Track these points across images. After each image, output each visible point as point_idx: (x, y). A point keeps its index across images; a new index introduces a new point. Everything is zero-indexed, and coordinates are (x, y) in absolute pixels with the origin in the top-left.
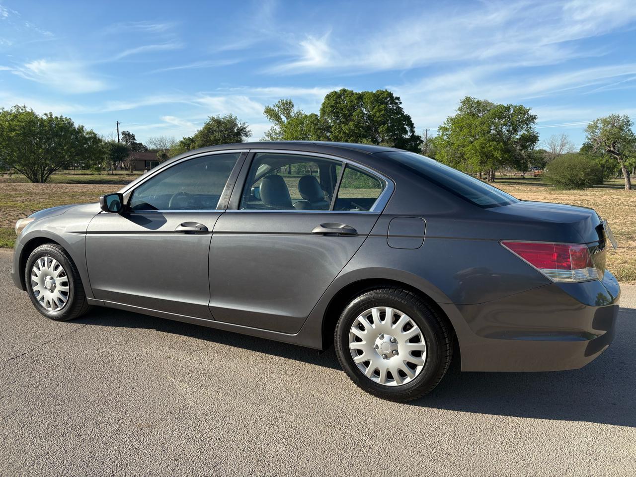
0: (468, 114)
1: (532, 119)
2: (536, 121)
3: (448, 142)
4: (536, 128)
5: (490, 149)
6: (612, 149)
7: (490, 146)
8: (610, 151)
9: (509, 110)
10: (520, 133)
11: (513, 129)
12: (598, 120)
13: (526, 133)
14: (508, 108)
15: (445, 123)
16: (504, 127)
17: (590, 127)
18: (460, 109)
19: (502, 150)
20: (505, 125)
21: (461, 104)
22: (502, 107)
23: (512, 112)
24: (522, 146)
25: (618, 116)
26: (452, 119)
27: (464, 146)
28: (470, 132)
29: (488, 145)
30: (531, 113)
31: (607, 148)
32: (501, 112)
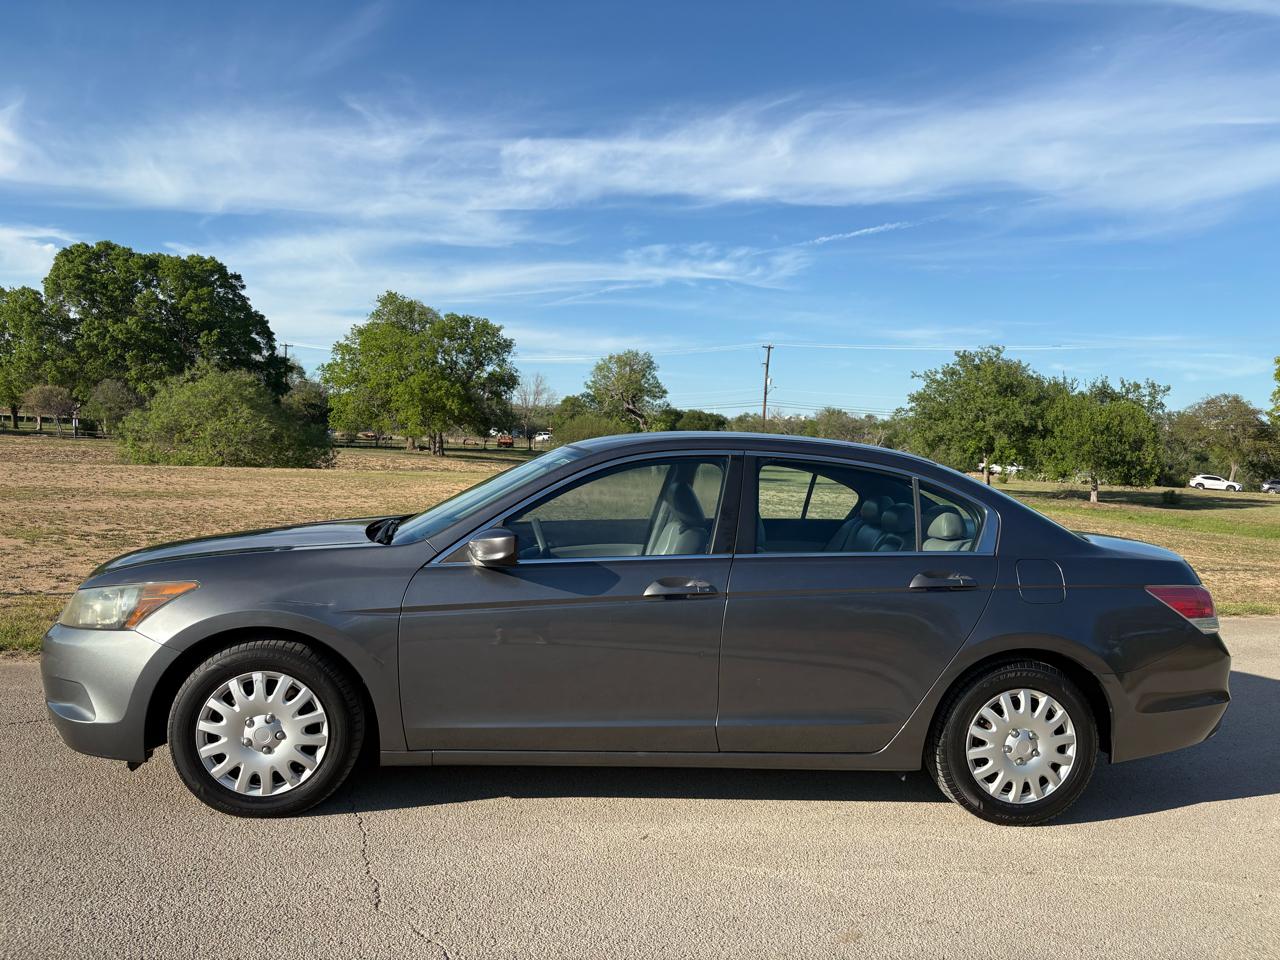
0: (393, 324)
1: (507, 346)
2: (514, 349)
3: (357, 375)
4: (516, 361)
5: (439, 394)
6: (631, 407)
7: (439, 388)
8: (629, 410)
9: (467, 326)
10: (489, 369)
11: (476, 359)
12: (611, 357)
13: (498, 369)
14: (465, 322)
15: (347, 338)
16: (461, 356)
17: (599, 368)
18: (377, 314)
19: (460, 397)
20: (463, 352)
21: (379, 304)
22: (452, 317)
23: (472, 329)
24: (491, 392)
25: (637, 354)
26: (361, 332)
27: (388, 386)
28: (401, 359)
29: (435, 386)
30: (505, 334)
31: (626, 405)
32: (452, 328)
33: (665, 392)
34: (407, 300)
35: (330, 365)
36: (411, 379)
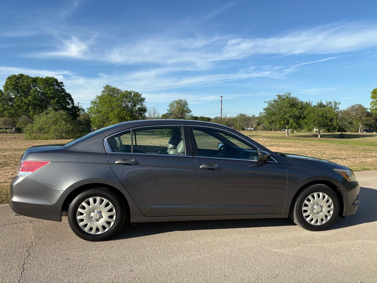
0: (108, 95)
1: (143, 100)
2: (145, 101)
3: (98, 110)
4: (146, 104)
5: (123, 115)
6: (181, 116)
7: (123, 113)
8: (180, 117)
9: (131, 94)
10: (139, 106)
11: (134, 104)
12: (174, 101)
13: (141, 107)
15: (95, 99)
16: (129, 103)
17: (171, 105)
18: (103, 92)
19: (130, 116)
20: (130, 102)
21: (104, 89)
22: (127, 92)
23: (133, 95)
24: (139, 114)
25: (182, 100)
26: (99, 97)
27: (108, 113)
28: (111, 105)
29: (122, 113)
30: (143, 96)
31: (179, 116)
32: (127, 95)
33: (191, 111)
34: (112, 87)
35: (90, 108)
36: (115, 111)
